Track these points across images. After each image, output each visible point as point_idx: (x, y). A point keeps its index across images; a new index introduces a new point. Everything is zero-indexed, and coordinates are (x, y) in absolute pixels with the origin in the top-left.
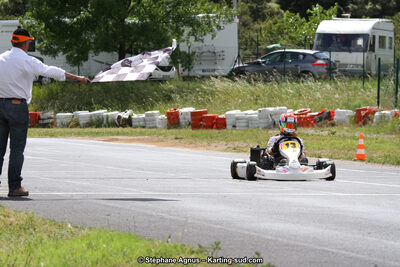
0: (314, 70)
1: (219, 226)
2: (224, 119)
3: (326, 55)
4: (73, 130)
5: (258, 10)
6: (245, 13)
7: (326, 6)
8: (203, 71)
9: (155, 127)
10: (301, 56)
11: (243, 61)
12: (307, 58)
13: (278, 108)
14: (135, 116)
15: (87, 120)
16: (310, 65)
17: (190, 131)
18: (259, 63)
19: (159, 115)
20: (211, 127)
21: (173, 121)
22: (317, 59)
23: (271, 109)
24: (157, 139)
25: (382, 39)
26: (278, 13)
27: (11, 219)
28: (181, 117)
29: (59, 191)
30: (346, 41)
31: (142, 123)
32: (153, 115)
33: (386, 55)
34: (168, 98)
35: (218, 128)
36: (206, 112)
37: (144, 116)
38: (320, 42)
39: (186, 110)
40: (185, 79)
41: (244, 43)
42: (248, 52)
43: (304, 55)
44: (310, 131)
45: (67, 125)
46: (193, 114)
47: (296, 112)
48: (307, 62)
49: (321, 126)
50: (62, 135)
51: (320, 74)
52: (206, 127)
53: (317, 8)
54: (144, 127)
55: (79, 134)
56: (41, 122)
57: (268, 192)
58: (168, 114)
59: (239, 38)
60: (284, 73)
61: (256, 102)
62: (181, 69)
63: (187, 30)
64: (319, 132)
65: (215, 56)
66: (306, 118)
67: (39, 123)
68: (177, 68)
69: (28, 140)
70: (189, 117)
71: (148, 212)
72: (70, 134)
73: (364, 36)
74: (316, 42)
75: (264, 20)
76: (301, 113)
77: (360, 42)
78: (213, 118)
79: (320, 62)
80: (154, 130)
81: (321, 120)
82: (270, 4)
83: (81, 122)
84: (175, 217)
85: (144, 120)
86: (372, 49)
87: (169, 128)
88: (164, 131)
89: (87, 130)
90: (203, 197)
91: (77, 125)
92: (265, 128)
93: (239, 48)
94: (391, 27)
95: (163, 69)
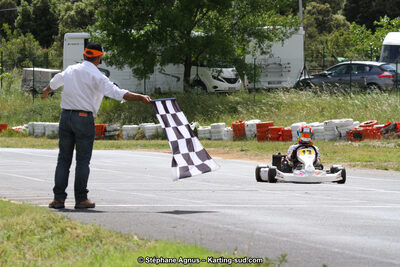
0: (380, 82)
1: (285, 239)
2: (290, 131)
3: (392, 66)
4: (140, 142)
5: (324, 22)
6: (311, 25)
7: (392, 17)
8: (269, 83)
9: (221, 139)
10: (368, 68)
11: (309, 73)
12: (373, 70)
13: (344, 120)
14: (200, 128)
15: (153, 132)
16: (376, 77)
17: (255, 142)
18: (325, 76)
19: (224, 127)
20: (278, 139)
21: (239, 133)
22: (384, 70)
23: (337, 121)
24: (223, 151)
26: (344, 25)
27: (79, 231)
28: (246, 129)
29: (125, 203)
31: (208, 136)
32: (219, 127)
34: (233, 110)
35: (283, 140)
36: (271, 124)
37: (209, 128)
38: (386, 54)
39: (252, 123)
40: (250, 91)
41: (310, 55)
42: (314, 64)
43: (371, 67)
44: (376, 143)
45: (133, 138)
46: (258, 126)
47: (363, 124)
48: (374, 74)
49: (388, 138)
50: (128, 147)
51: (387, 85)
52: (272, 139)
53: (385, 20)
54: (209, 139)
55: (145, 146)
56: (107, 134)
57: (335, 204)
58: (234, 126)
59: (305, 49)
60: (350, 84)
61: (322, 114)
62: (246, 81)
63: (253, 42)
64: (385, 144)
65: (281, 68)
66: (372, 130)
67: (104, 135)
68: (243, 80)
69: (94, 152)
70: (255, 129)
71: (215, 224)
72: (136, 146)
74: (382, 54)
75: (330, 32)
76: (367, 125)
78: (279, 130)
79: (386, 74)
80: (220, 142)
81: (387, 132)
82: (336, 16)
83: (147, 135)
84: (242, 230)
85: (210, 132)
87: (234, 140)
88: (230, 143)
89: (153, 142)
90: (269, 209)
91: (143, 137)
92: (331, 140)
93: (305, 60)
95: (229, 81)
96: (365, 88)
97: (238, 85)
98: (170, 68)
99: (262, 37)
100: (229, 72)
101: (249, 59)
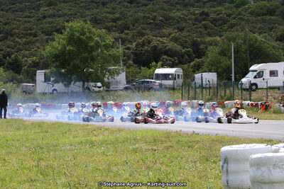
0: (155, 87)
3: (158, 82)
7: (157, 63)
8: (114, 88)
12: (152, 83)
18: (134, 85)
22: (156, 83)
25: (178, 75)
30: (166, 76)
33: (180, 81)
34: (103, 98)
38: (156, 77)
53: (154, 63)
65: (117, 83)
68: (104, 87)
73: (172, 74)
74: (154, 77)
77: (170, 77)
86: (175, 79)
94: (181, 70)
95: (99, 87)
96: (149, 89)
97: (102, 89)
98: (77, 83)
99: (109, 71)
100: (99, 84)
101: (106, 80)
